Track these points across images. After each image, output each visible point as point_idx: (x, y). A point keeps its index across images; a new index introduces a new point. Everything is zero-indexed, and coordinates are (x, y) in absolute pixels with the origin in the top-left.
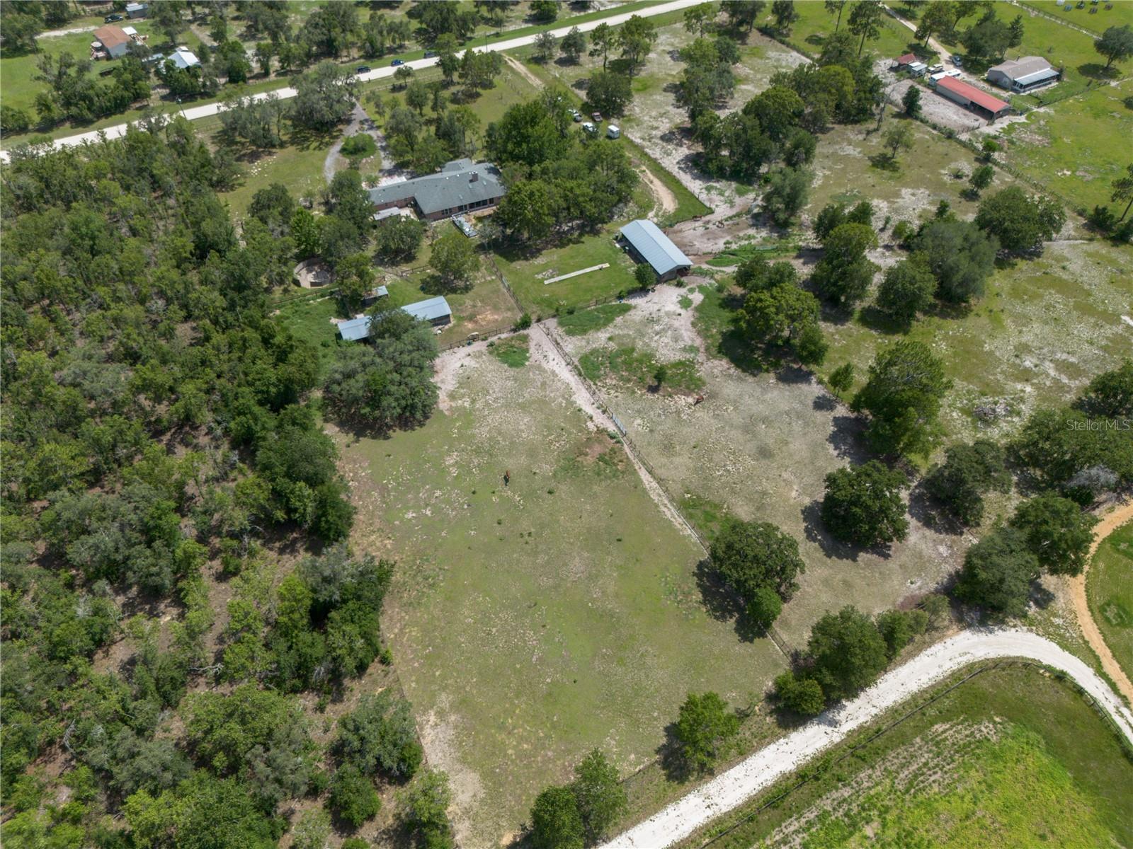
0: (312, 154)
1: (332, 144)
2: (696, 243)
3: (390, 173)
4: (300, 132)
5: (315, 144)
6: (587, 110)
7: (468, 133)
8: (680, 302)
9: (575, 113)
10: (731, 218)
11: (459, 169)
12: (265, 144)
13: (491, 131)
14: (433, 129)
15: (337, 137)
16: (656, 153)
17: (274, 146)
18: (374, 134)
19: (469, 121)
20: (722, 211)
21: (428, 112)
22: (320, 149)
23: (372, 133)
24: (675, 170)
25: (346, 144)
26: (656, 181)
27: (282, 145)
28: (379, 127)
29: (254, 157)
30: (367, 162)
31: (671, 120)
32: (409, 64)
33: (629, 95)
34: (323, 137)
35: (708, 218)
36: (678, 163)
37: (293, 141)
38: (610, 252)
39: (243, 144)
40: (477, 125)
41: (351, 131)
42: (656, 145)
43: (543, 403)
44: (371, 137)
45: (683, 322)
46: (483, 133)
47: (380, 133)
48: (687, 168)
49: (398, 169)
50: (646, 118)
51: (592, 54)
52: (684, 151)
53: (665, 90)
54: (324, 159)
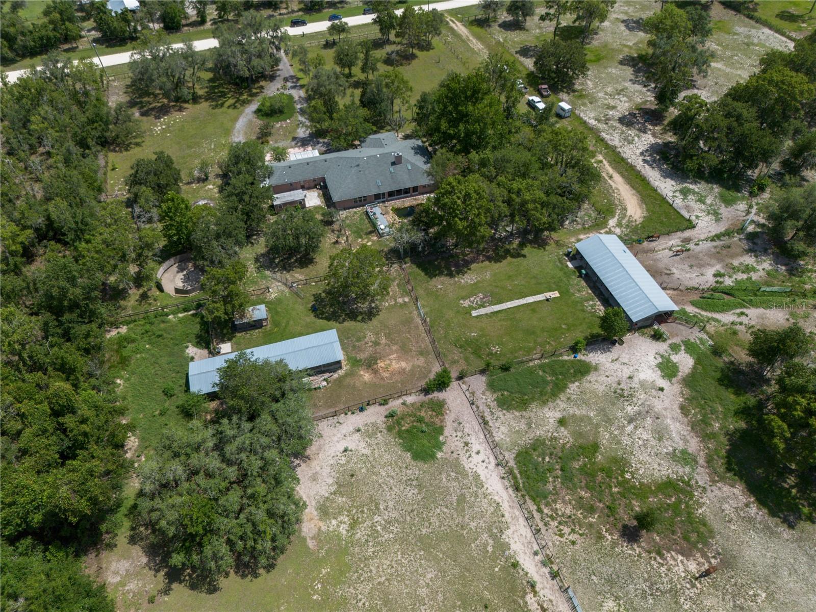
0: (224, 113)
1: (249, 102)
2: (674, 270)
3: (304, 143)
4: (218, 87)
5: (231, 101)
6: (533, 81)
7: (397, 101)
8: (659, 366)
9: (520, 84)
10: (718, 237)
13: (423, 102)
14: (358, 92)
15: (255, 95)
16: (614, 139)
17: (186, 101)
18: (295, 94)
19: (399, 87)
20: (705, 226)
21: (357, 73)
22: (235, 107)
24: (639, 164)
25: (263, 105)
26: (617, 177)
27: (195, 101)
28: (302, 86)
29: (161, 111)
30: (281, 126)
31: (630, 100)
32: (344, 20)
34: (241, 94)
35: (687, 234)
36: (642, 154)
37: (208, 98)
38: (561, 274)
40: (409, 93)
41: (272, 90)
42: (614, 128)
44: (291, 97)
45: (667, 403)
46: (413, 101)
47: (302, 93)
48: (654, 161)
50: (601, 95)
52: (648, 139)
53: (621, 63)
54: (236, 119)
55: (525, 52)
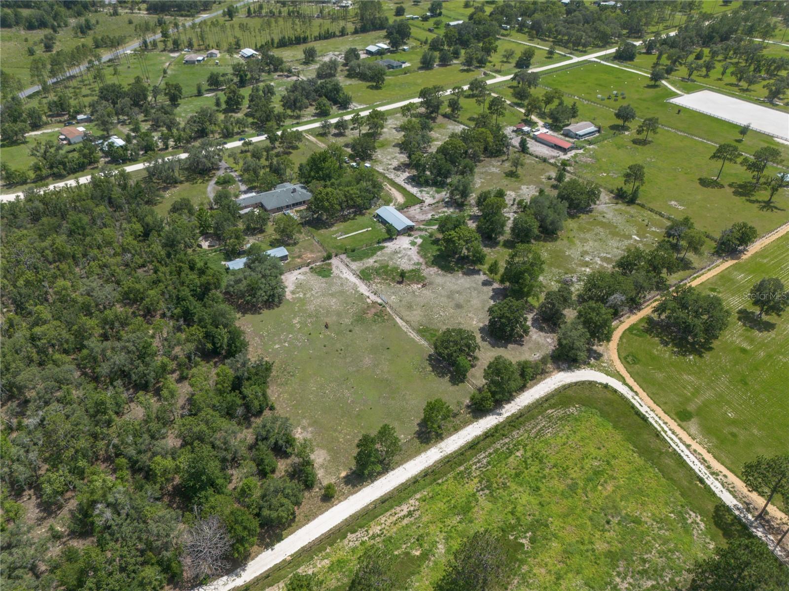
0: (199, 185)
1: (210, 180)
2: (416, 216)
3: (245, 192)
5: (201, 181)
6: (352, 158)
7: (288, 170)
8: (410, 243)
9: (346, 159)
10: (433, 204)
11: (285, 187)
12: (173, 182)
13: (301, 168)
14: (268, 170)
15: (212, 177)
16: (391, 176)
17: (176, 183)
18: (233, 174)
19: (288, 164)
21: (264, 162)
22: (204, 183)
23: (232, 174)
24: (402, 184)
25: (219, 180)
26: (393, 189)
27: (181, 182)
28: (236, 171)
29: (165, 189)
30: (231, 187)
31: (398, 160)
33: (374, 148)
34: (205, 178)
35: (421, 205)
36: (404, 180)
37: (187, 180)
38: (371, 223)
39: (158, 183)
40: (293, 166)
41: (221, 173)
42: (391, 172)
43: (342, 293)
44: (232, 176)
45: (412, 252)
46: (296, 170)
47: (237, 173)
48: (409, 181)
49: (250, 190)
50: (385, 160)
51: (352, 129)
52: (406, 175)
53: (394, 146)
54: (206, 188)
55: (347, 146)
